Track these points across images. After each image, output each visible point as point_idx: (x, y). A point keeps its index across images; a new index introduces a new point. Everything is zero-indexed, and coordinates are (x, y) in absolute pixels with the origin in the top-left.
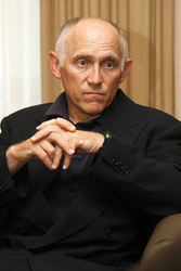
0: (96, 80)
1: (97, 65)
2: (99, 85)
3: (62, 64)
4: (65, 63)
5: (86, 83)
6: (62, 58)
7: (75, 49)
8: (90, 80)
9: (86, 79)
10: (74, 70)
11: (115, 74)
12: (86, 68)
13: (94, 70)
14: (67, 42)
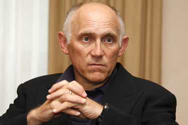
0: (98, 52)
1: (98, 41)
2: (101, 57)
3: (69, 42)
4: (71, 41)
5: (89, 57)
6: (69, 36)
7: (79, 28)
8: (93, 53)
9: (90, 53)
10: (79, 45)
11: (114, 47)
12: (90, 43)
13: (96, 45)
14: (73, 23)
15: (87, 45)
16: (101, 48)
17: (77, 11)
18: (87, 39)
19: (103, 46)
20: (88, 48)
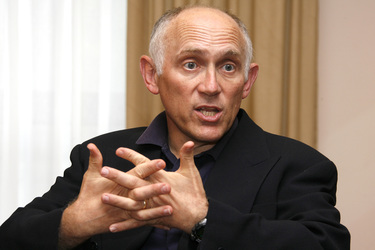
0: (211, 87)
1: (211, 67)
2: (215, 95)
3: (160, 71)
4: (165, 69)
5: (196, 94)
6: (160, 60)
7: (177, 48)
8: (203, 88)
9: (196, 88)
10: (178, 76)
11: (237, 80)
12: (197, 72)
13: (208, 75)
14: (166, 38)
15: (191, 76)
16: (216, 81)
17: (173, 20)
18: (191, 66)
19: (219, 77)
20: (194, 80)
